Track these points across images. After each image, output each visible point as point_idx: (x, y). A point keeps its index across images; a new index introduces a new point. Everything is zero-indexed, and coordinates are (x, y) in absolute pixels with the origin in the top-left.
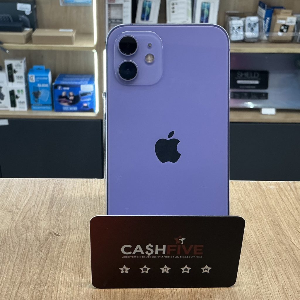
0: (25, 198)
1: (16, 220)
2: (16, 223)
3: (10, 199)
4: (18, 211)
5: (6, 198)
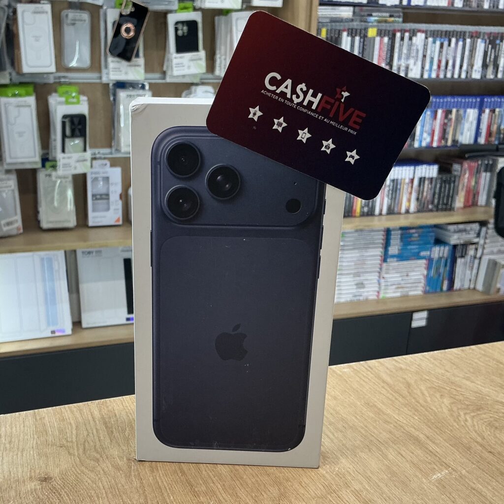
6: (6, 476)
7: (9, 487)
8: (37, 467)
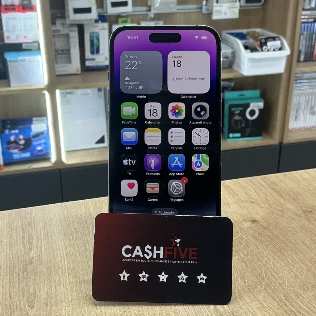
0: (251, 192)
1: (265, 207)
2: (268, 209)
3: (240, 195)
4: (258, 202)
5: (236, 195)
8: (244, 214)
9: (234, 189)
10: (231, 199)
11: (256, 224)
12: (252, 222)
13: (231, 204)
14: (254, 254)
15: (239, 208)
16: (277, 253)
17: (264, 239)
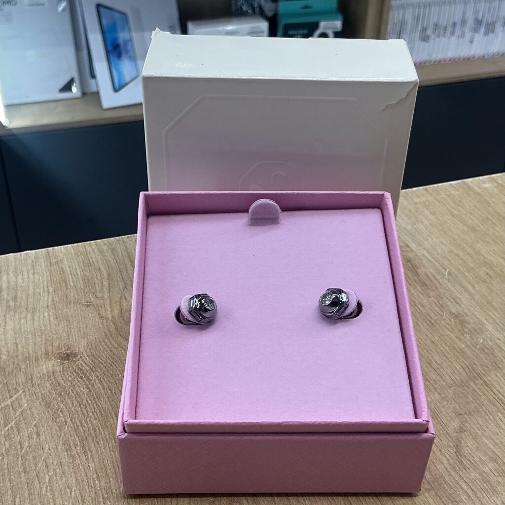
6: (12, 351)
7: (16, 368)
8: (55, 336)
9: (68, 268)
10: (46, 297)
11: (66, 365)
12: (62, 359)
13: (42, 310)
14: (21, 452)
15: (52, 321)
16: (73, 448)
17: (65, 408)
